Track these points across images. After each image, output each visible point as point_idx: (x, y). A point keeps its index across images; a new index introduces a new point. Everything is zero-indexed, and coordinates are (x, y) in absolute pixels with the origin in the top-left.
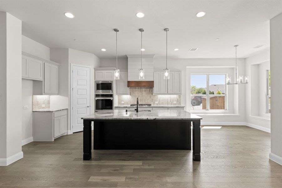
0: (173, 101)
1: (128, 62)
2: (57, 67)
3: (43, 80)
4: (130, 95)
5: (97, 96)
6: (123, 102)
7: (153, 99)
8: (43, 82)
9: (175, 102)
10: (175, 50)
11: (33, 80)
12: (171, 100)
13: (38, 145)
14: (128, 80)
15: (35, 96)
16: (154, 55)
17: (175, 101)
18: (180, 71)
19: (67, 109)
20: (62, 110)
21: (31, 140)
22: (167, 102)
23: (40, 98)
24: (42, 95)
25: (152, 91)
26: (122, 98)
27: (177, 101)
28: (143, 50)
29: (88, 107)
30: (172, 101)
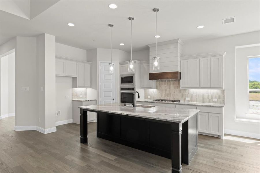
0: (212, 98)
1: (150, 52)
2: (90, 65)
3: (77, 77)
4: (157, 89)
5: (122, 89)
6: (149, 97)
7: (183, 94)
8: (77, 78)
9: (215, 100)
10: (198, 28)
11: (73, 77)
12: (208, 96)
13: (71, 126)
14: (150, 73)
15: (74, 89)
16: (178, 39)
17: (215, 98)
18: (220, 55)
19: (96, 100)
20: (91, 100)
21: (71, 121)
22: (203, 98)
23: (78, 90)
24: (76, 88)
25: (179, 84)
26: (148, 92)
27: (219, 98)
28: (158, 37)
29: (114, 99)
30: (210, 97)
